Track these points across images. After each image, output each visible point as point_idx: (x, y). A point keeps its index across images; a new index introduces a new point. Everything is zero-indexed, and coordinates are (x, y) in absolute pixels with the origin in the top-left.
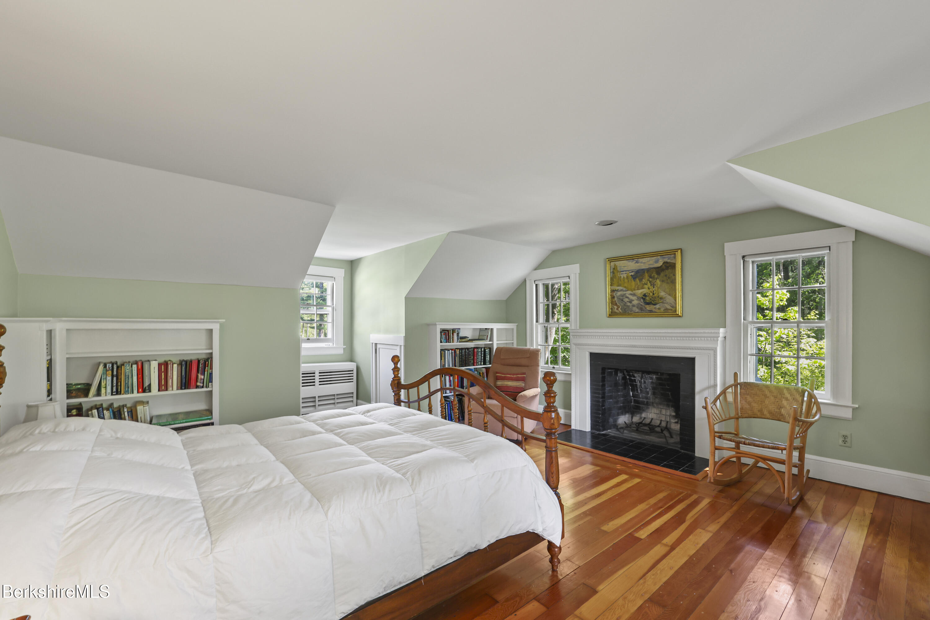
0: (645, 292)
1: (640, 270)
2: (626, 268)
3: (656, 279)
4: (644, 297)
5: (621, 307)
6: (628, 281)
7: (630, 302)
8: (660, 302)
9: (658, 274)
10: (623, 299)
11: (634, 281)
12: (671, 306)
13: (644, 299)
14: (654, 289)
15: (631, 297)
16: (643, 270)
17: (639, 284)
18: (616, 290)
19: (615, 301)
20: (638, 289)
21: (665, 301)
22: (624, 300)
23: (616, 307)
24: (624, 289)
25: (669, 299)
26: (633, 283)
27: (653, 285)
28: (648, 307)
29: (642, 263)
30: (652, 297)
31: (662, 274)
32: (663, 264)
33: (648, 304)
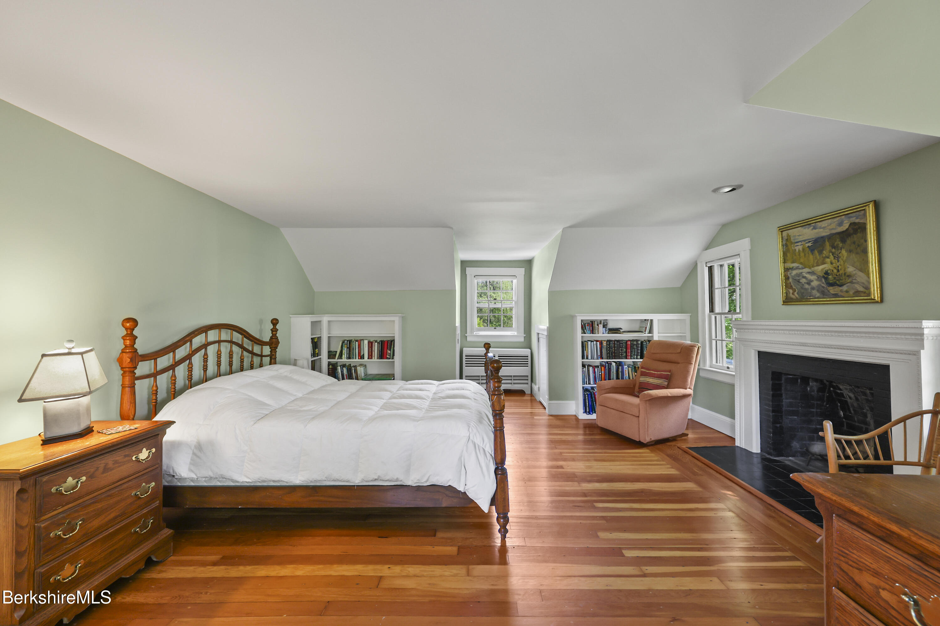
0: (826, 269)
1: (819, 238)
2: (801, 237)
3: (841, 250)
4: (826, 276)
5: (797, 291)
6: (805, 255)
7: (809, 284)
8: (849, 281)
9: (843, 241)
10: (799, 280)
11: (812, 254)
12: (863, 287)
13: (826, 279)
14: (838, 264)
15: (809, 277)
16: (822, 237)
17: (818, 257)
18: (790, 269)
19: (790, 283)
20: (818, 265)
21: (855, 279)
22: (801, 281)
23: (791, 291)
24: (801, 266)
25: (860, 277)
26: (811, 257)
27: (837, 258)
28: (832, 290)
29: (820, 228)
30: (837, 275)
31: (849, 242)
32: (849, 226)
33: (832, 285)
